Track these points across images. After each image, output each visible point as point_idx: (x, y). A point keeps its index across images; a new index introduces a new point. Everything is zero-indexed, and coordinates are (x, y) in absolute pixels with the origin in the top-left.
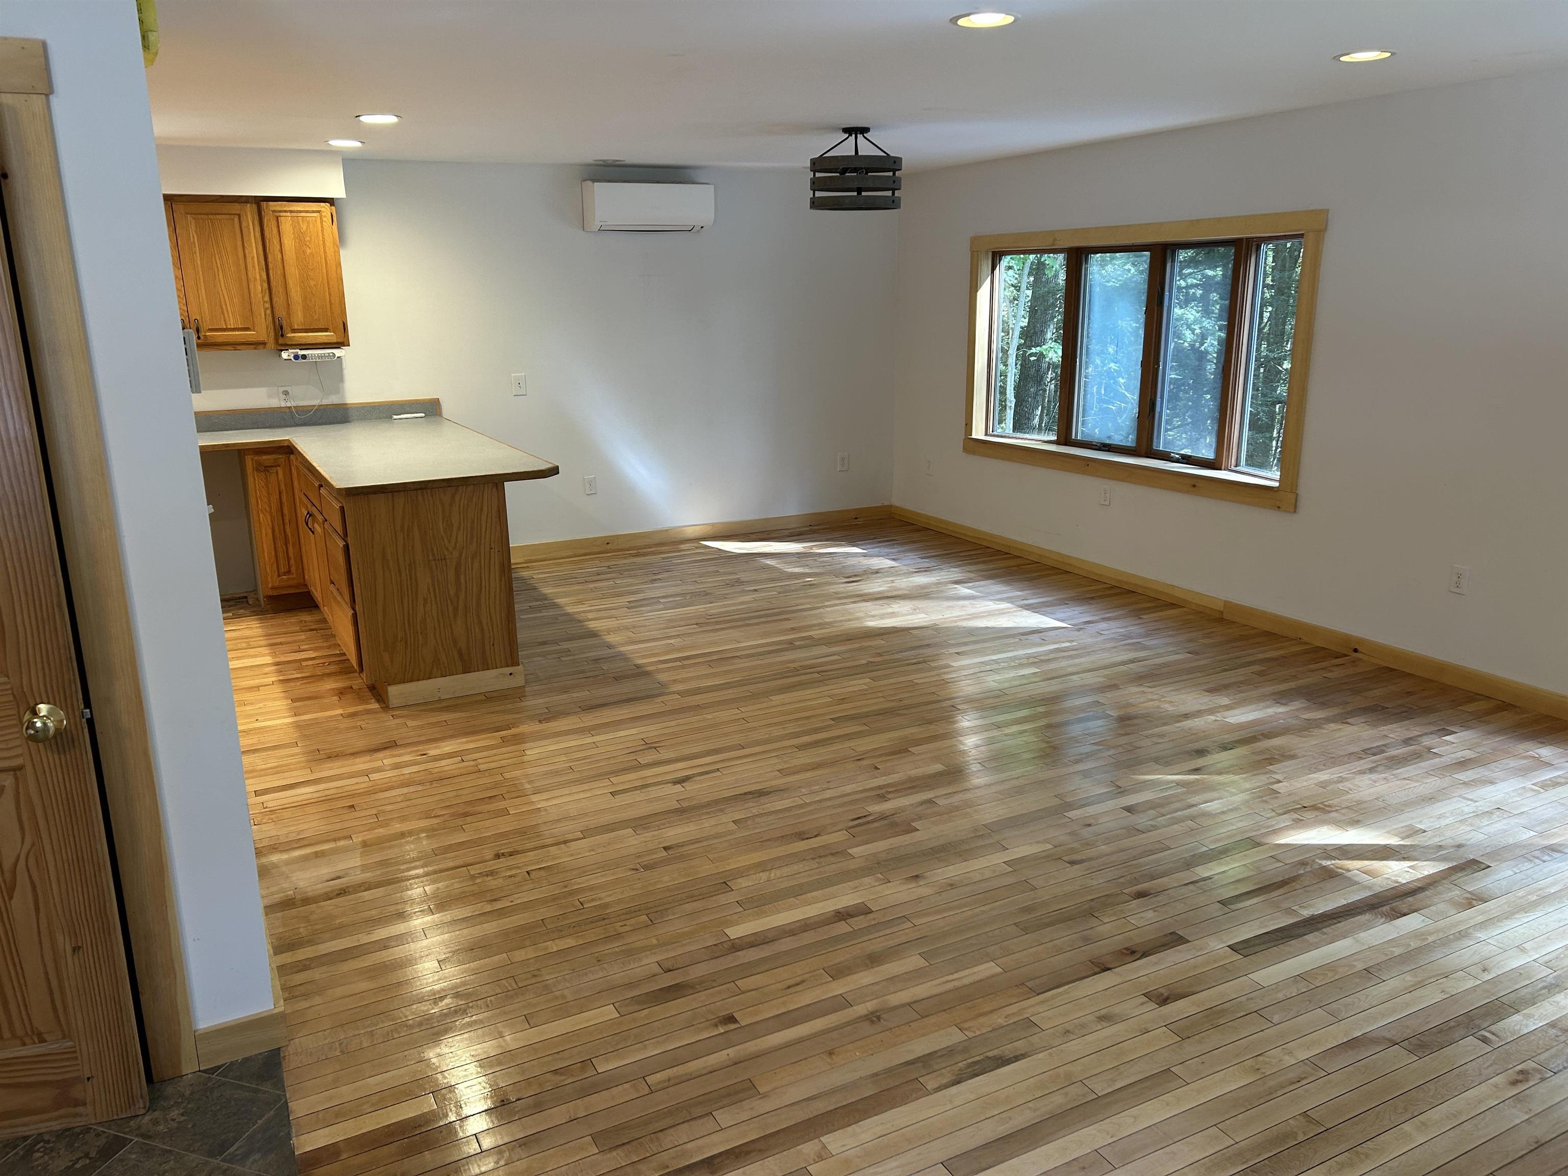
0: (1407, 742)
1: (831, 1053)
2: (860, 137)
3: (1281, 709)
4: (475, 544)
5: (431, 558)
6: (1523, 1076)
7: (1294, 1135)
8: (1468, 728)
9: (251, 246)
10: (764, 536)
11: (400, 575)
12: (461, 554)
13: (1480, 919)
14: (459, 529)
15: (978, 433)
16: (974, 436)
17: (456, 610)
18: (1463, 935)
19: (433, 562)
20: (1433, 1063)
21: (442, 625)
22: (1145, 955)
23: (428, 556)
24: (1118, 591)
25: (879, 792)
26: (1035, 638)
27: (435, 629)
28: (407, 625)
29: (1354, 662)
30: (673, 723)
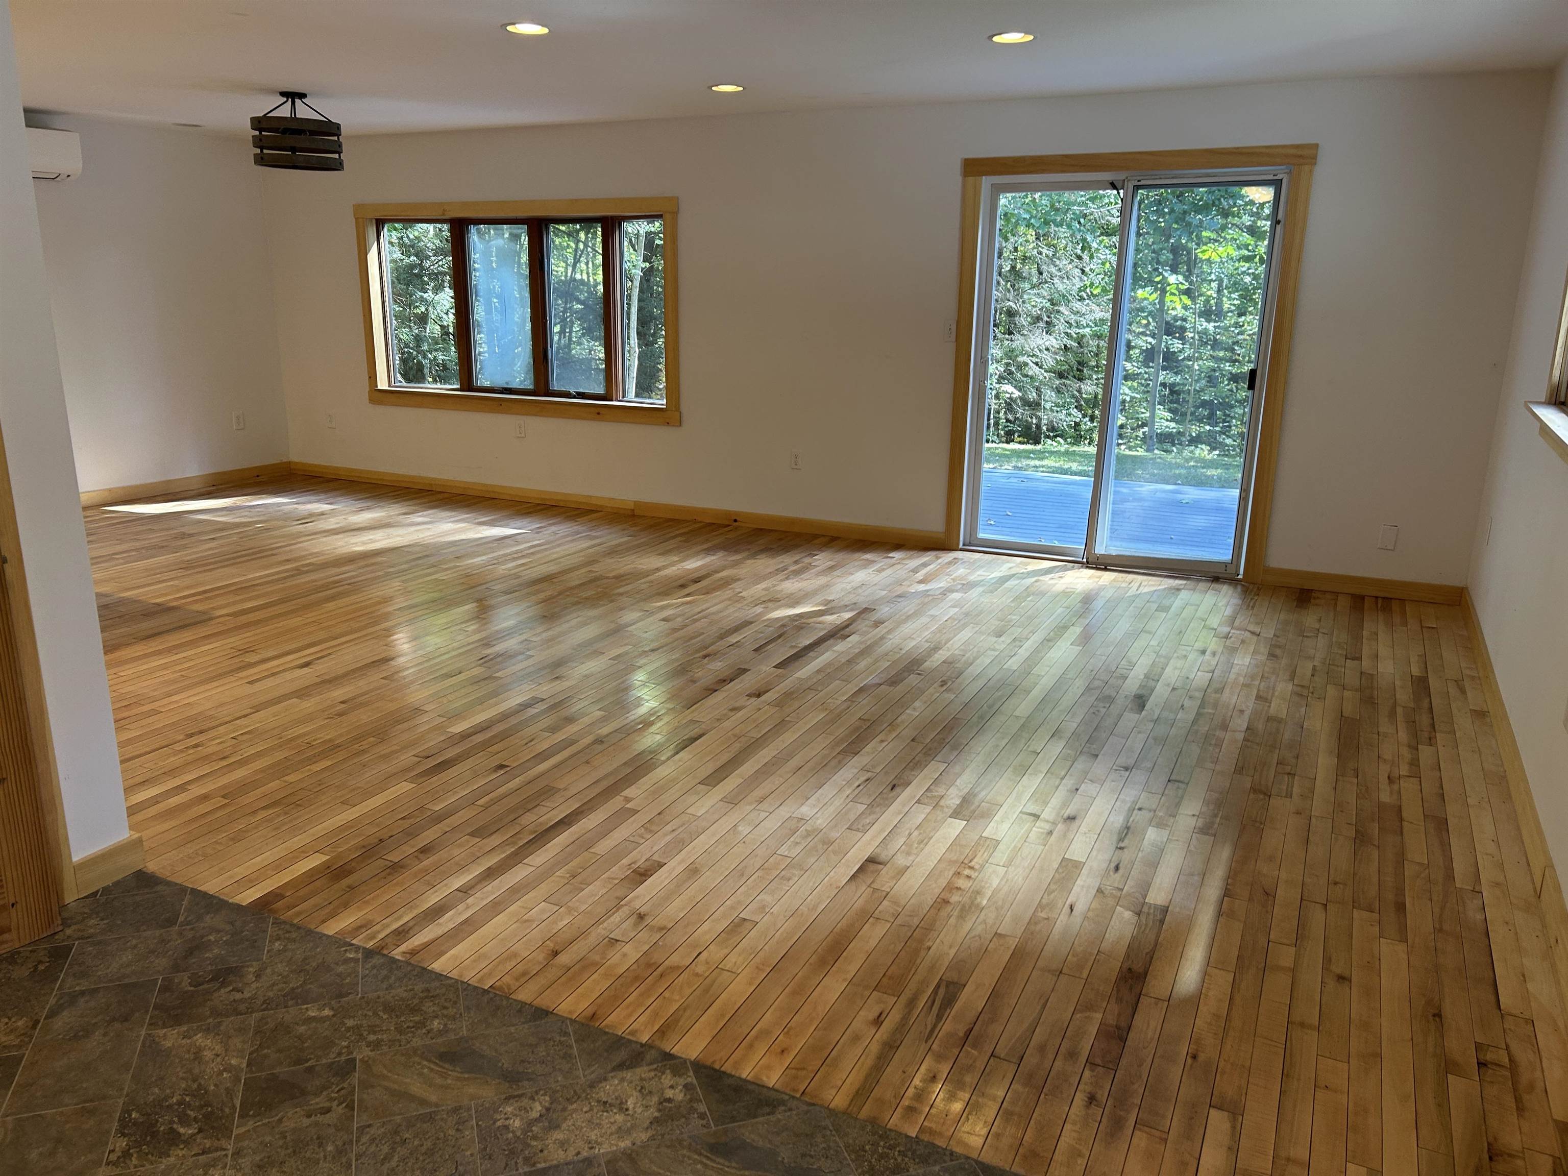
0: (796, 562)
1: (587, 762)
2: (297, 101)
3: (713, 558)
6: (944, 683)
7: (861, 727)
8: (823, 551)
10: (170, 497)
13: (885, 630)
15: (383, 384)
16: (379, 387)
18: (882, 638)
20: (901, 688)
22: (731, 680)
24: (542, 507)
25: (485, 642)
26: (508, 541)
29: (736, 528)
30: (248, 634)
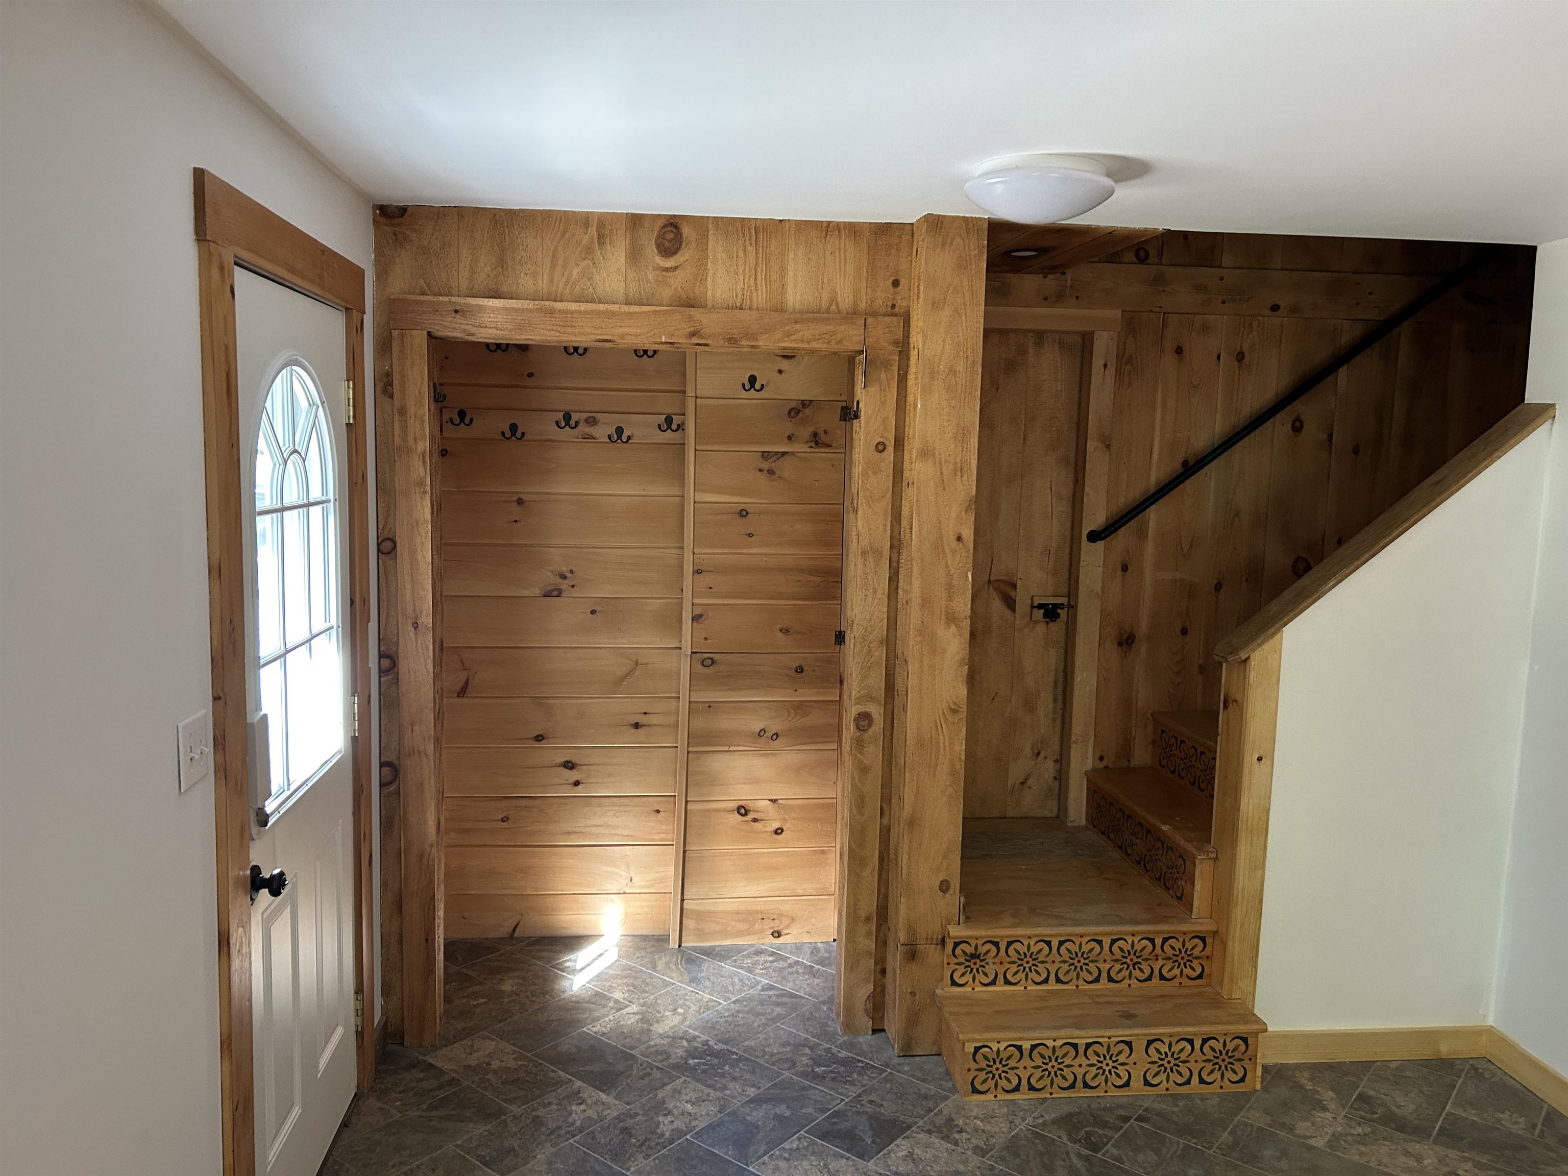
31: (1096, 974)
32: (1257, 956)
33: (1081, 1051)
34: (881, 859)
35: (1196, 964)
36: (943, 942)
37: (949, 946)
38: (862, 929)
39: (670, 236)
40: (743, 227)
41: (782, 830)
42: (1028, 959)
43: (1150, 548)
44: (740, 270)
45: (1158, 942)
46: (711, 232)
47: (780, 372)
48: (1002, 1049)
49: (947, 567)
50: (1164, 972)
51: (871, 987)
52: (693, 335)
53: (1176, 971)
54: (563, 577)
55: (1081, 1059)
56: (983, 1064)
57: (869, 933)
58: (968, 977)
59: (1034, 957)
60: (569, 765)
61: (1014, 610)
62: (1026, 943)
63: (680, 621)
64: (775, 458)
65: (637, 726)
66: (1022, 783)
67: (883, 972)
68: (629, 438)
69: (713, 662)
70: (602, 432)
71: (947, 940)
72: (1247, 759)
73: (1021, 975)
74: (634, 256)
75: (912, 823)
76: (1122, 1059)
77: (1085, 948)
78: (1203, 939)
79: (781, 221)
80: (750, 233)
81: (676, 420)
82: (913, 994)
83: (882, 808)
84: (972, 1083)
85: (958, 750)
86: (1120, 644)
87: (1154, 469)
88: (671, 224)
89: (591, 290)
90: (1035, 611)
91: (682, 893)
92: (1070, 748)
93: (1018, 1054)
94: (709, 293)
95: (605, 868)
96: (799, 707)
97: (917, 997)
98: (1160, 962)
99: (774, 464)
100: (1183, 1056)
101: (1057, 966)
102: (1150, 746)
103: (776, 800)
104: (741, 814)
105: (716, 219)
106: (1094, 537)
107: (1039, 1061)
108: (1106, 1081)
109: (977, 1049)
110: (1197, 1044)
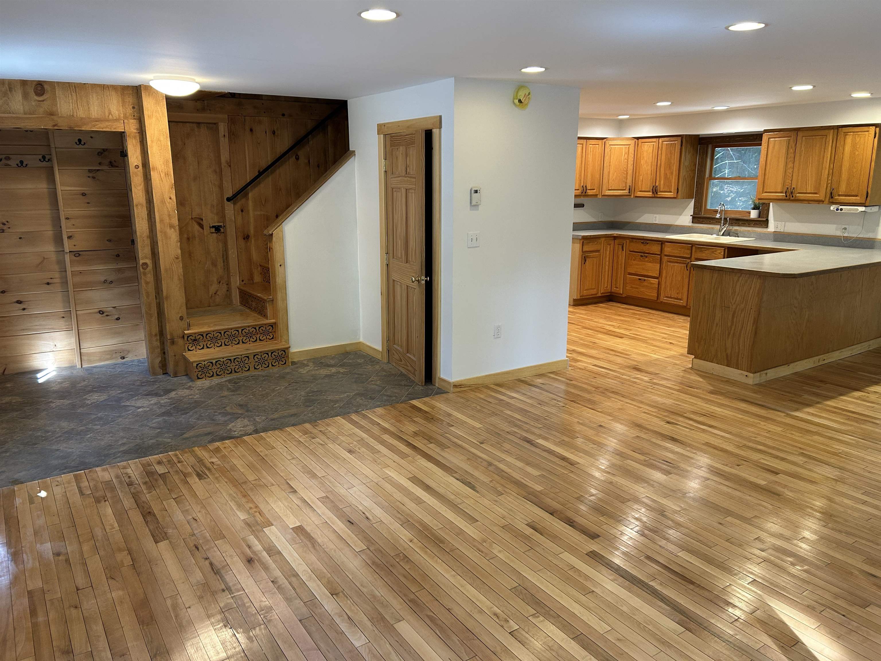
4: (744, 304)
5: (723, 305)
9: (828, 151)
11: (709, 309)
12: (736, 307)
14: (738, 295)
17: (729, 334)
19: (724, 308)
21: (722, 339)
23: (722, 304)
27: (718, 340)
28: (707, 334)
31: (238, 341)
32: (288, 328)
33: (232, 361)
34: (158, 314)
35: (270, 334)
36: (183, 337)
37: (186, 338)
38: (154, 339)
39: (39, 89)
40: (69, 86)
41: (119, 318)
42: (214, 339)
43: (250, 203)
44: (71, 101)
45: (257, 328)
46: (56, 87)
47: (92, 137)
48: (206, 364)
49: (167, 208)
50: (261, 338)
51: (160, 359)
52: (54, 126)
53: (265, 337)
54: (4, 224)
55: (233, 364)
56: (200, 369)
57: (157, 340)
58: (194, 347)
59: (216, 338)
60: (19, 302)
61: (203, 229)
62: (213, 334)
63: (62, 240)
64: (94, 172)
65: (48, 284)
66: (215, 294)
67: (164, 353)
68: (26, 165)
69: (79, 255)
70: (13, 163)
71: (185, 336)
72: (276, 266)
73: (212, 345)
74: (25, 96)
75: (167, 297)
76: (246, 362)
77: (233, 333)
78: (272, 326)
79: (84, 84)
80: (72, 88)
81: (47, 157)
82: (175, 356)
83: (156, 296)
84: (197, 376)
85: (180, 271)
86: (244, 239)
87: (248, 175)
88: (39, 84)
89: (9, 109)
90: (211, 229)
91: (80, 347)
92: (230, 278)
93: (211, 364)
94: (59, 110)
95: (43, 342)
96: (119, 270)
97: (177, 357)
98: (259, 335)
99: (94, 174)
100: (266, 359)
101: (224, 340)
102: (260, 276)
103: (115, 307)
104: (101, 314)
105: (58, 83)
106: (229, 200)
107: (219, 366)
108: (242, 369)
109: (197, 365)
110: (270, 354)
